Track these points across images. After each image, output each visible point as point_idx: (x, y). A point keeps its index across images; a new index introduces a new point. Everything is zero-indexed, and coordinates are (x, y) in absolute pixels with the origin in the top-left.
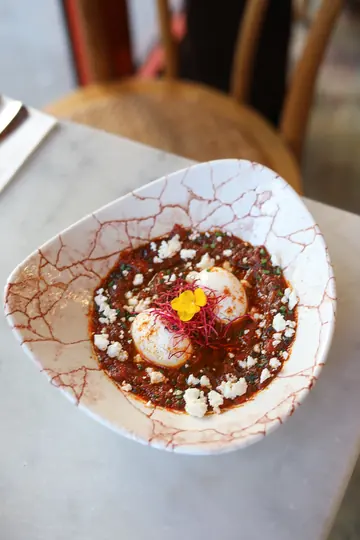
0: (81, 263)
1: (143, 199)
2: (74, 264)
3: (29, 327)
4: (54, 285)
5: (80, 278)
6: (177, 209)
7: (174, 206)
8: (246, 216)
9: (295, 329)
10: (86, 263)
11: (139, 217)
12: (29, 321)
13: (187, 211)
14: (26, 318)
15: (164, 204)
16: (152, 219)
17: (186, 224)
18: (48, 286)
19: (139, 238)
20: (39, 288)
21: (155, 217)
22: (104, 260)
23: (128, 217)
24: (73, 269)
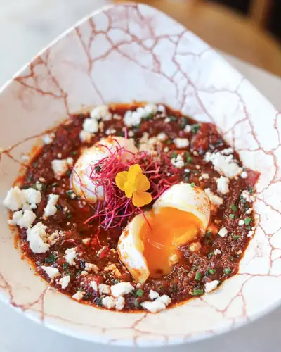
0: (189, 82)
1: (276, 128)
2: (185, 75)
3: (95, 33)
4: (155, 57)
5: (172, 85)
6: (274, 169)
7: (275, 165)
8: (271, 245)
9: (113, 309)
10: (190, 89)
11: (256, 131)
12: (102, 32)
13: (273, 182)
14: (104, 28)
15: (275, 152)
16: (257, 147)
17: (259, 186)
18: (151, 50)
19: (234, 140)
20: (145, 39)
21: (260, 148)
22: (199, 107)
23: (252, 118)
24: (179, 75)
